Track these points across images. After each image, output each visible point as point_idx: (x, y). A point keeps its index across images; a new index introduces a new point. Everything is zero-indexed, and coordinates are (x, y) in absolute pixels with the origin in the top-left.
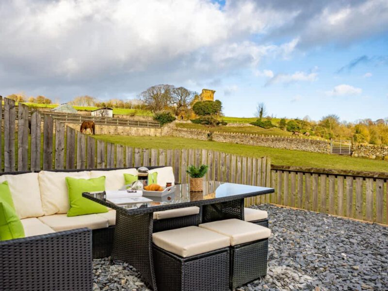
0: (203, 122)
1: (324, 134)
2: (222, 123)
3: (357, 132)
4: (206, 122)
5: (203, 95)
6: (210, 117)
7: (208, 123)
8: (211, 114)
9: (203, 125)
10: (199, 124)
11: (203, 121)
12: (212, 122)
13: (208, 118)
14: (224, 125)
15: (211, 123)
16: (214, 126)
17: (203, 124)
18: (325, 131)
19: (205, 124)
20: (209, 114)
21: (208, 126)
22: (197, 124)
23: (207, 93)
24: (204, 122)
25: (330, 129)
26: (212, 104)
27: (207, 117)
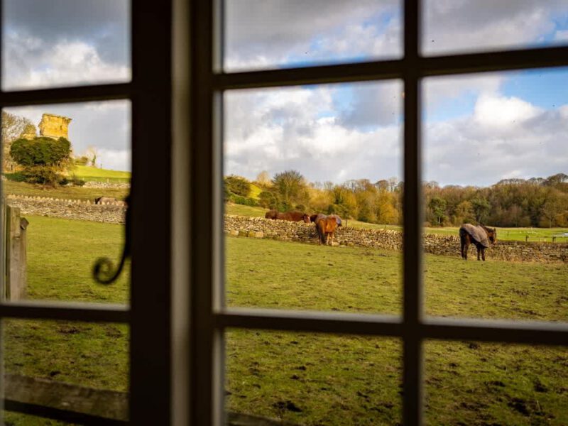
0: (29, 180)
1: (275, 204)
2: (73, 181)
3: (337, 202)
4: (36, 179)
5: (44, 125)
6: (45, 168)
7: (42, 180)
8: (48, 163)
9: (31, 185)
10: (23, 183)
11: (30, 177)
12: (50, 178)
13: (42, 172)
14: (78, 185)
15: (48, 181)
16: (54, 187)
17: (30, 182)
18: (277, 199)
19: (34, 182)
20: (42, 163)
21: (40, 186)
22: (16, 183)
23: (54, 121)
24: (32, 179)
25: (287, 195)
26: (50, 145)
27: (39, 168)
